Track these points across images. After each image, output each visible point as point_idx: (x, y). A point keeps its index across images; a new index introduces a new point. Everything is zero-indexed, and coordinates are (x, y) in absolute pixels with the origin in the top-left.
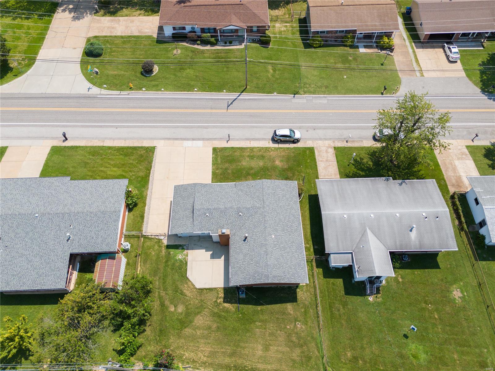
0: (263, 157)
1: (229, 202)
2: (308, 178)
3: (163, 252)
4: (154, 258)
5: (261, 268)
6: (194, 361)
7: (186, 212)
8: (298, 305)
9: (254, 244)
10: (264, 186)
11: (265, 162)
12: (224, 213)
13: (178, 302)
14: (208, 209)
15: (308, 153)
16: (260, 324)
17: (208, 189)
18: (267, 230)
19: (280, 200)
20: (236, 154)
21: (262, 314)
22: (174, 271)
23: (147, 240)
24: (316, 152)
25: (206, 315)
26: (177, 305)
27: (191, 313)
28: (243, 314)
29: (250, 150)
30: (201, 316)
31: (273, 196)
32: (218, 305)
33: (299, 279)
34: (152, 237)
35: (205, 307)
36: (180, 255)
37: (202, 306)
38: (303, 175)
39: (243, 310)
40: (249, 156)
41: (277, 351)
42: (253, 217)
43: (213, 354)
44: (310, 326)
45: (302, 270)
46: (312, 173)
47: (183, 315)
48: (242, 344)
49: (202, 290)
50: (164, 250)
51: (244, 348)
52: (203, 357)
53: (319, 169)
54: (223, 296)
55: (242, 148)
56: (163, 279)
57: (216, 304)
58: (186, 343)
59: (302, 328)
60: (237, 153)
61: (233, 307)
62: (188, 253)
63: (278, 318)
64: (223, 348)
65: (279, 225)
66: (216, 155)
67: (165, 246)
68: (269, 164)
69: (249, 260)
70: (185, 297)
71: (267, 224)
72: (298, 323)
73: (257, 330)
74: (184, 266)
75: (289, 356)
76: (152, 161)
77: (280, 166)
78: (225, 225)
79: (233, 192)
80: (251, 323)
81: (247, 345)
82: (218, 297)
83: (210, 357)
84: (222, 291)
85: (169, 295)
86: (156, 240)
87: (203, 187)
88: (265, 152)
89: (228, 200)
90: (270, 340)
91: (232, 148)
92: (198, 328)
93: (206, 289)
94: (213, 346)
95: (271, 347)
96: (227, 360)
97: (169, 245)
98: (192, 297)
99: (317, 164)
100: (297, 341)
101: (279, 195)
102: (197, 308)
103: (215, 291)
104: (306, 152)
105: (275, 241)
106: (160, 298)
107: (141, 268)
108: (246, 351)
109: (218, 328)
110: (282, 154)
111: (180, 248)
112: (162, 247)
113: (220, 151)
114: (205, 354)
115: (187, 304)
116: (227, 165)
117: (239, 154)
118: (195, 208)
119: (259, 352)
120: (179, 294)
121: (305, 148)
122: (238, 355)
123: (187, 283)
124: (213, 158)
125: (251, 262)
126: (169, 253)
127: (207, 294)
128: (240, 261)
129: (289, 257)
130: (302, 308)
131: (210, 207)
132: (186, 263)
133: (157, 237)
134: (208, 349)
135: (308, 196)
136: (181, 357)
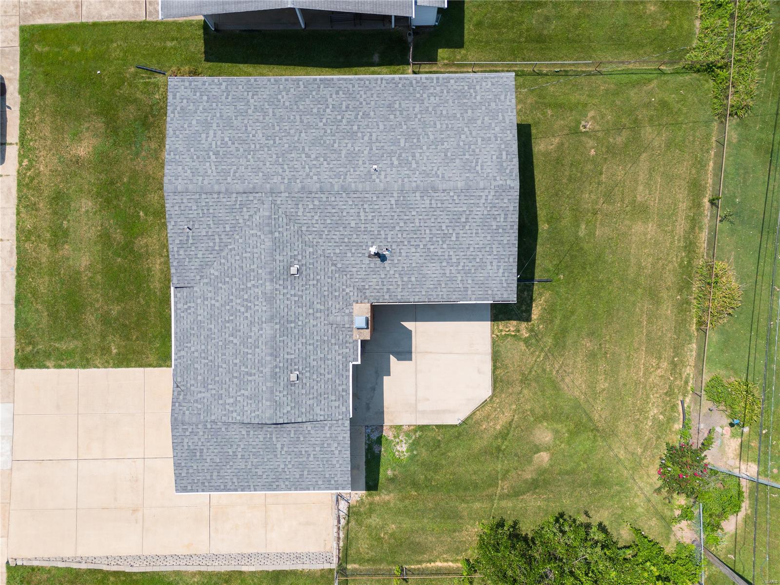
0: (59, 199)
1: (248, 308)
2: (144, 56)
3: (387, 498)
4: (407, 524)
5: (474, 209)
6: (670, 393)
7: (279, 446)
8: (537, 123)
9: (398, 228)
10: (191, 187)
11: (81, 191)
12: (289, 322)
13: (527, 443)
14: (274, 375)
15: (47, 49)
16: (583, 227)
17: (196, 379)
18: (353, 185)
19: (244, 136)
20: (42, 289)
21: (559, 220)
22: (444, 462)
23: (352, 552)
24: (40, 21)
25: (561, 367)
26: (535, 445)
27: (556, 407)
28: (558, 270)
29: (28, 239)
30: (563, 380)
31: (229, 161)
32: (536, 335)
33: (502, 97)
34: (342, 536)
35: (539, 371)
36: (398, 448)
37: (537, 379)
38: (133, 70)
39: (549, 271)
40: (55, 246)
41: (648, 185)
42: (304, 229)
43: (654, 347)
44: (588, 96)
45: (478, 87)
46: (125, 39)
47: (559, 426)
48: (631, 273)
49: (496, 381)
50: (382, 497)
51: (640, 268)
52: (659, 370)
53: (110, 16)
54: (515, 323)
55: (18, 269)
56: (466, 489)
57: (533, 341)
58: (627, 415)
59: (593, 118)
60: (43, 284)
61: (541, 294)
62: (391, 427)
63: (570, 179)
64: (638, 321)
65: (336, 145)
66: (47, 355)
67: (370, 495)
68: (89, 178)
69: (445, 246)
70: (513, 426)
71: (332, 185)
72: (581, 128)
73: (597, 233)
74: (429, 434)
75: (659, 154)
76: (69, 570)
77: (94, 141)
78: (331, 318)
79: (210, 295)
80: (582, 249)
81: (633, 260)
82: (515, 336)
83: (659, 352)
84: (501, 325)
85: (507, 471)
86: (353, 523)
87: (188, 397)
88: (38, 190)
89: (243, 309)
90: (622, 201)
91: (18, 301)
92: (592, 386)
93: (495, 368)
94: (636, 345)
95: (639, 199)
96: (668, 310)
97: (367, 483)
98: (514, 407)
99: (91, 21)
100: (625, 133)
101: (227, 139)
102: (543, 391)
103: (499, 346)
104: (41, 54)
105: (389, 162)
106: (516, 493)
107: (437, 557)
108: (647, 262)
109: (592, 334)
110: (47, 131)
111: (376, 451)
112: (371, 504)
113: (30, 343)
114: (653, 367)
115: (532, 419)
116: (90, 319)
117: (47, 278)
118: (269, 419)
119: (649, 230)
120: (506, 443)
121: (23, 55)
122: (655, 283)
123: (478, 423)
124: (60, 367)
125: (454, 238)
126: (392, 480)
127: (507, 368)
128: (448, 272)
129: (438, 123)
130: (544, 114)
131: (267, 370)
132: (422, 428)
133: (343, 522)
134: (641, 358)
135: (209, 64)
136: (660, 425)
